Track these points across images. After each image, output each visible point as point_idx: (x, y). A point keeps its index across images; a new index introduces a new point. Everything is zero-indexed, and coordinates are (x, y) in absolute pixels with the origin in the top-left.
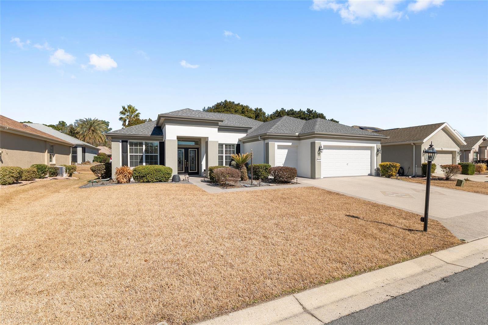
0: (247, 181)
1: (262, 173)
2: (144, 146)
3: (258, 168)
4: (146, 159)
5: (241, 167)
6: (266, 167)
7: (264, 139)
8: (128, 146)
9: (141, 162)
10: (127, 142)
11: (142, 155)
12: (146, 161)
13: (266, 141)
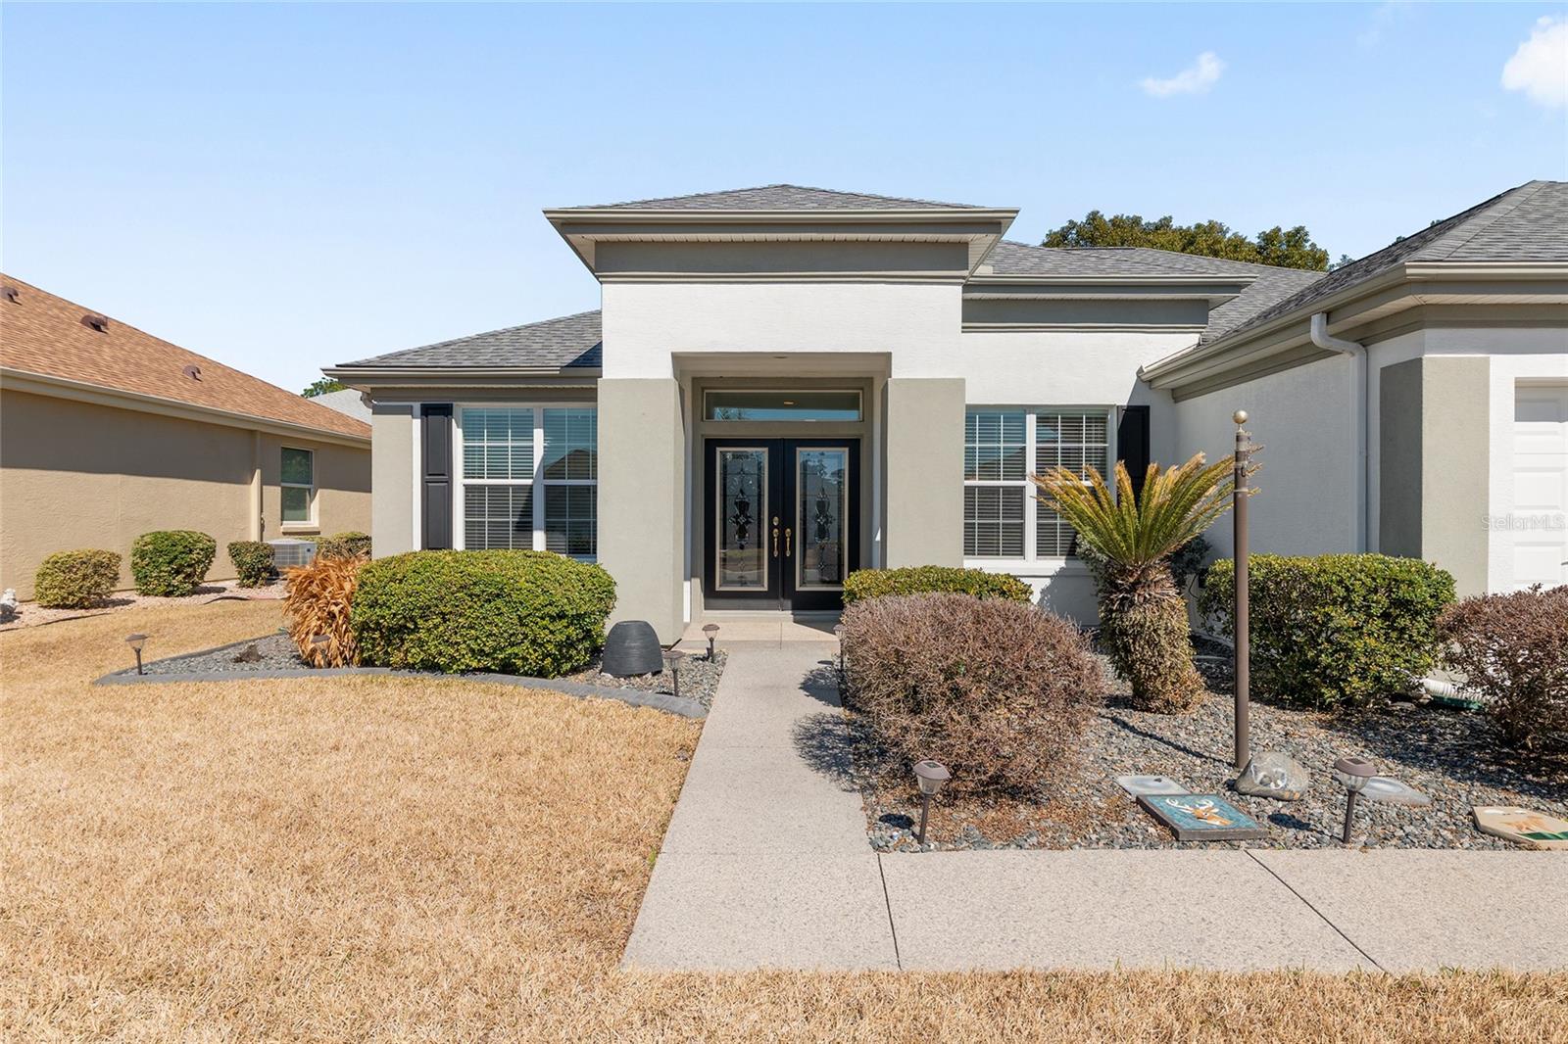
0: (1194, 711)
1: (1349, 654)
2: (539, 434)
3: (1311, 602)
4: (549, 511)
5: (1133, 587)
6: (1403, 592)
7: (1365, 337)
8: (458, 434)
9: (525, 527)
10: (446, 411)
11: (531, 487)
12: (547, 523)
13: (1390, 352)
